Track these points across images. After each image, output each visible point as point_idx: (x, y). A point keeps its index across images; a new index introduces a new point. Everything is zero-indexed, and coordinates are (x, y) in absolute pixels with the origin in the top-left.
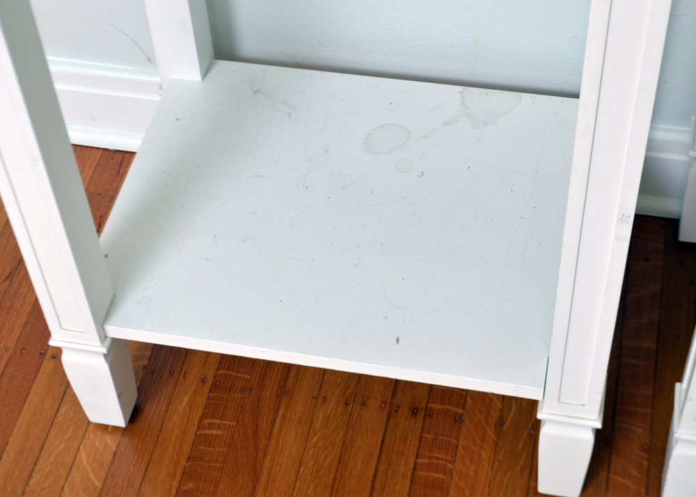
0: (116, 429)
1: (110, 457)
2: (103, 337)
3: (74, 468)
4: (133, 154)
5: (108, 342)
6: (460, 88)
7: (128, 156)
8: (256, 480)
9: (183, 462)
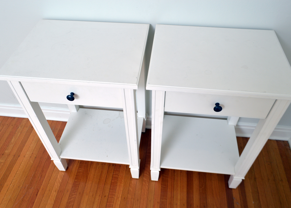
0: (64, 171)
1: (63, 176)
2: (60, 158)
3: (57, 179)
4: (67, 122)
5: (61, 159)
6: (119, 112)
7: (66, 123)
8: (87, 179)
9: (75, 176)
